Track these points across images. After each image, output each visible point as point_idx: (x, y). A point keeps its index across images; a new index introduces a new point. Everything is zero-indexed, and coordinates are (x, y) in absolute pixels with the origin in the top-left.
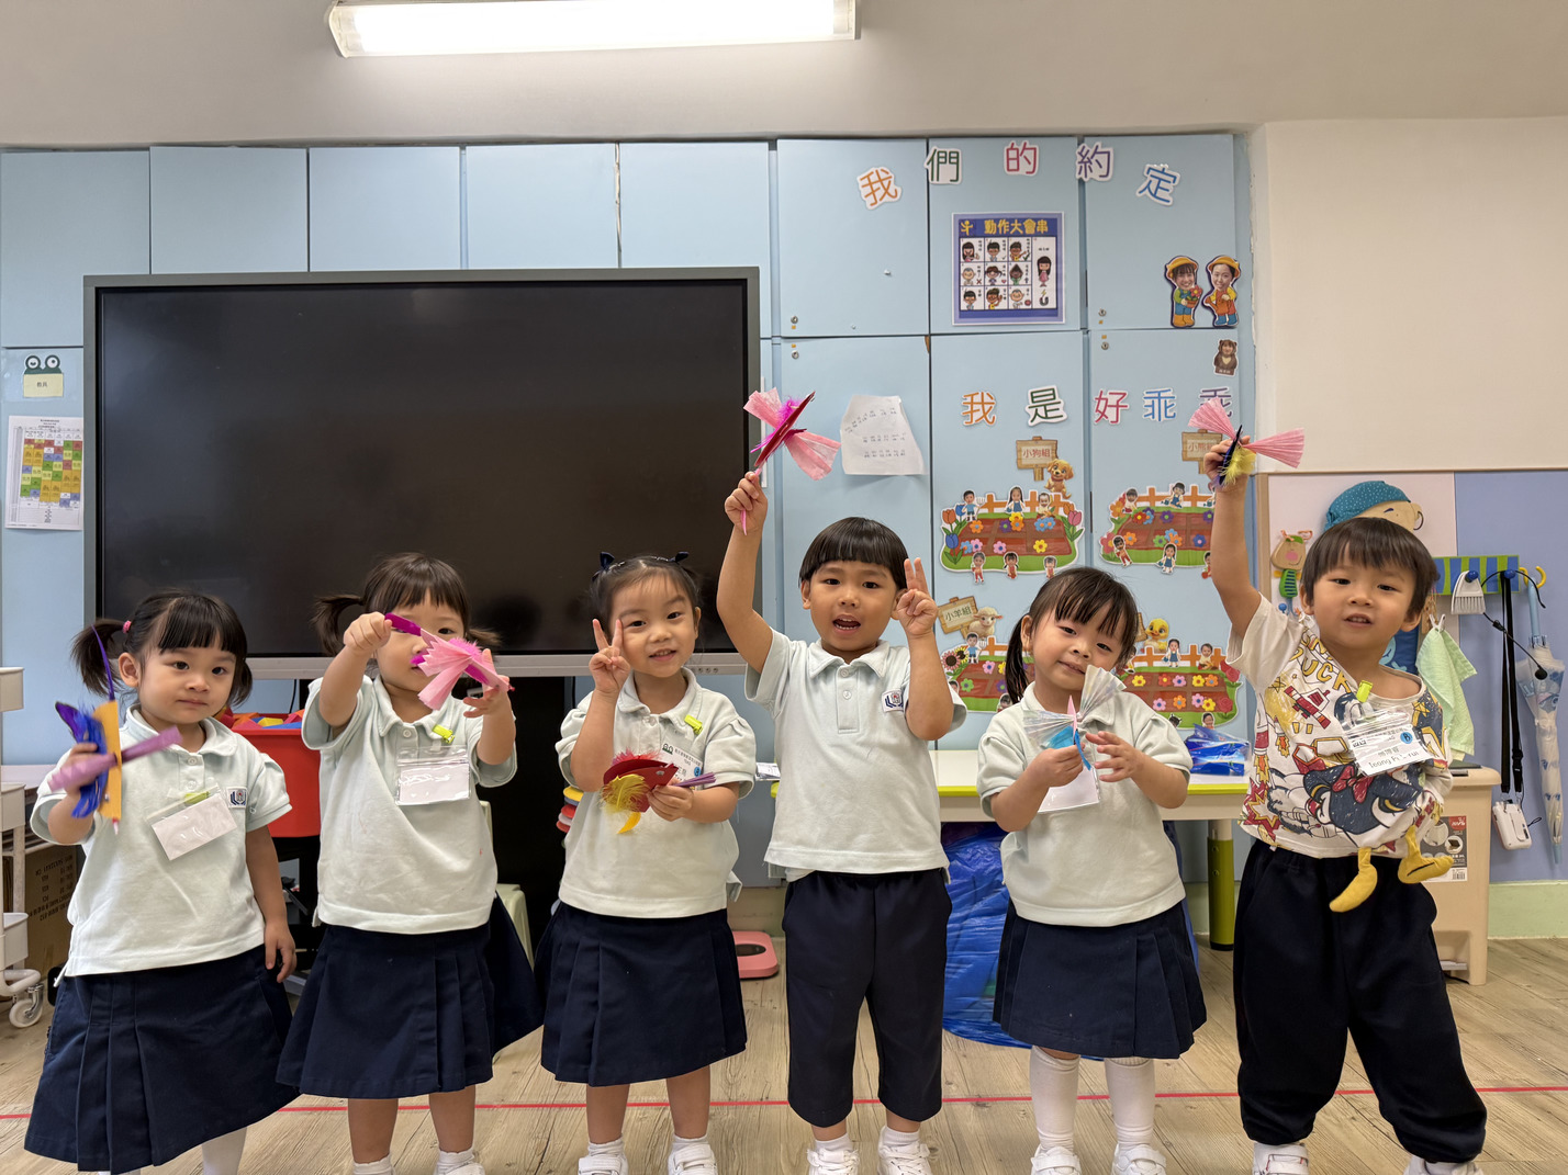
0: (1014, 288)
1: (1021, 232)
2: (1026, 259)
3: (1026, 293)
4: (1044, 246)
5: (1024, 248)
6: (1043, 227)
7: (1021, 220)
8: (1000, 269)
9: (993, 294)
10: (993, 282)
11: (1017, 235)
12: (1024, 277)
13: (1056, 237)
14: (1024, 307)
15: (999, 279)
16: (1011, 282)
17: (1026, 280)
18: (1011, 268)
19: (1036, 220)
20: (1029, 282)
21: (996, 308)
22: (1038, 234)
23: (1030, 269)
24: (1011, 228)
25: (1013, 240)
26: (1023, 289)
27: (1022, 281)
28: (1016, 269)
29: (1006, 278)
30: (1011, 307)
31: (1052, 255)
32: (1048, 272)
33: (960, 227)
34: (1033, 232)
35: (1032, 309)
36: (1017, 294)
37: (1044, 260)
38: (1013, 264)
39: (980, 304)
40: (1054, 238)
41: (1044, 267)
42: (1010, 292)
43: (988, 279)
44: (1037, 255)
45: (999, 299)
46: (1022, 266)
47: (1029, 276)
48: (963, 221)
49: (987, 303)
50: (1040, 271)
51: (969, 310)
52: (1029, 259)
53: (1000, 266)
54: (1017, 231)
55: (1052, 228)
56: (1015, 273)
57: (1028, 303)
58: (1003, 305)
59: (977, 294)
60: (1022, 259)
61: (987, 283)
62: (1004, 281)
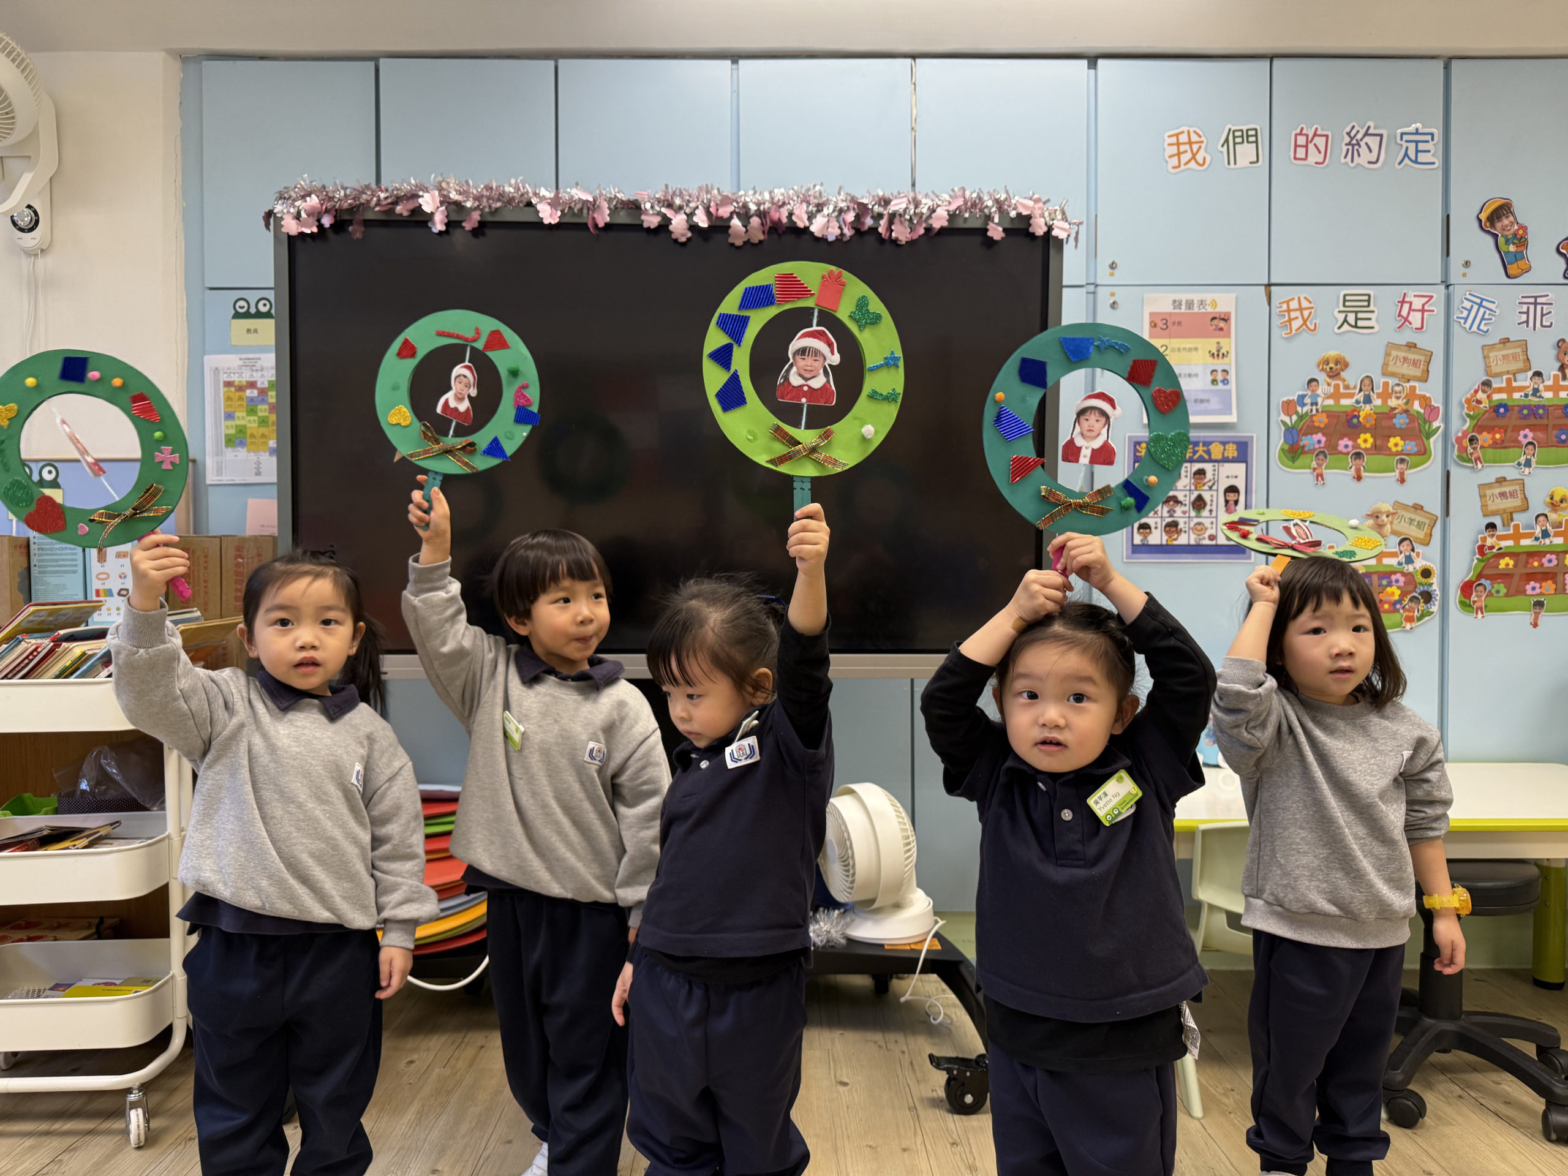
0: (1196, 520)
1: (1206, 457)
2: (1210, 488)
3: (1209, 526)
4: (1233, 473)
5: (1209, 475)
6: (1232, 451)
7: (1207, 444)
8: (1181, 498)
9: (1172, 527)
10: (1171, 513)
11: (1201, 460)
12: (1208, 508)
13: (1246, 462)
14: (1207, 542)
15: (1179, 510)
16: (1193, 514)
17: (1211, 511)
18: (1193, 497)
19: (1224, 443)
20: (1214, 514)
21: (1175, 543)
22: (1225, 460)
23: (1215, 498)
24: (1195, 452)
25: (1197, 466)
26: (1207, 522)
27: (1205, 513)
28: (1200, 498)
29: (1186, 509)
30: (1192, 542)
31: (1241, 486)
32: (1236, 502)
33: (1136, 450)
34: (1220, 457)
35: (1217, 545)
36: (1200, 528)
37: (1232, 489)
38: (1196, 494)
39: (1156, 537)
40: (1243, 465)
41: (1232, 497)
42: (1192, 525)
43: (1166, 509)
44: (1224, 484)
45: (1179, 532)
46: (1207, 496)
47: (1214, 508)
48: (1139, 443)
49: (1165, 537)
50: (1227, 502)
51: (1143, 545)
52: (1215, 488)
53: (1180, 496)
54: (1201, 456)
55: (1243, 453)
56: (1197, 503)
57: (1212, 537)
58: (1182, 540)
59: (1153, 526)
60: (1206, 487)
61: (1165, 514)
62: (1184, 513)
